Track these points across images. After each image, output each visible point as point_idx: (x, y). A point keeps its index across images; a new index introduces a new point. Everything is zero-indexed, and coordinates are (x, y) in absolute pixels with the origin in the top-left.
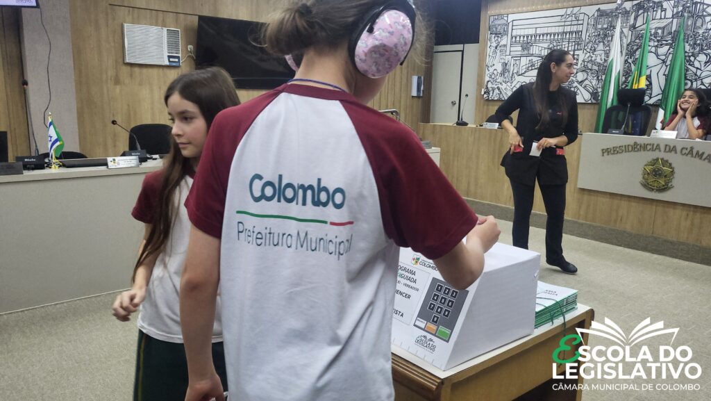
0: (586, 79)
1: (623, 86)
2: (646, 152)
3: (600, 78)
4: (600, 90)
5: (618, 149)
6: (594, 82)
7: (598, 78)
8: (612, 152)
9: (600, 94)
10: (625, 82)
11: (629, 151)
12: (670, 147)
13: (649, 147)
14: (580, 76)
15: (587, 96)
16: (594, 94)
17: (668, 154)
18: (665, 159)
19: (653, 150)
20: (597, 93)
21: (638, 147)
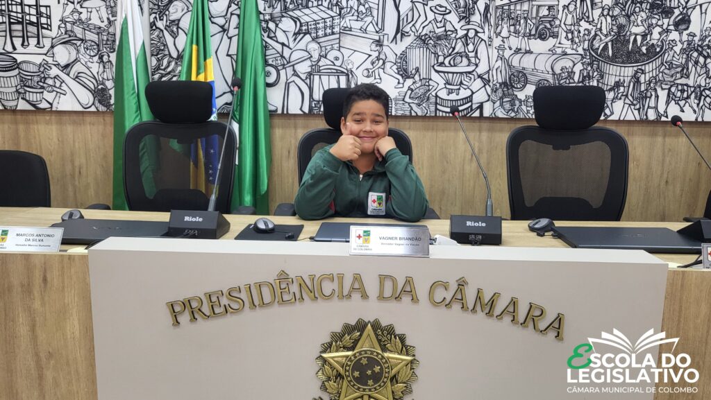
0: (76, 61)
1: (156, 77)
2: (321, 304)
3: (105, 59)
4: (110, 84)
5: (224, 301)
6: (95, 68)
7: (101, 58)
8: (206, 309)
9: (112, 92)
10: (158, 68)
11: (263, 305)
12: (394, 280)
13: (328, 288)
14: (63, 54)
15: (86, 98)
16: (100, 94)
17: (393, 305)
18: (384, 323)
19: (342, 297)
20: (104, 90)
21: (294, 288)
